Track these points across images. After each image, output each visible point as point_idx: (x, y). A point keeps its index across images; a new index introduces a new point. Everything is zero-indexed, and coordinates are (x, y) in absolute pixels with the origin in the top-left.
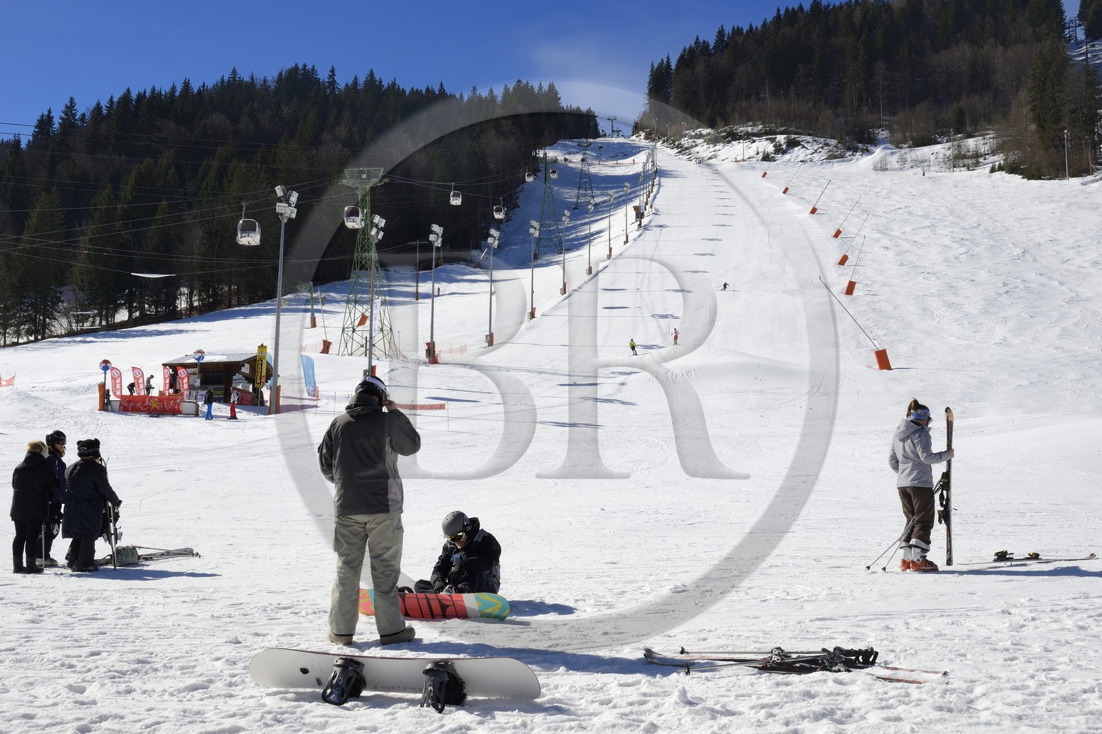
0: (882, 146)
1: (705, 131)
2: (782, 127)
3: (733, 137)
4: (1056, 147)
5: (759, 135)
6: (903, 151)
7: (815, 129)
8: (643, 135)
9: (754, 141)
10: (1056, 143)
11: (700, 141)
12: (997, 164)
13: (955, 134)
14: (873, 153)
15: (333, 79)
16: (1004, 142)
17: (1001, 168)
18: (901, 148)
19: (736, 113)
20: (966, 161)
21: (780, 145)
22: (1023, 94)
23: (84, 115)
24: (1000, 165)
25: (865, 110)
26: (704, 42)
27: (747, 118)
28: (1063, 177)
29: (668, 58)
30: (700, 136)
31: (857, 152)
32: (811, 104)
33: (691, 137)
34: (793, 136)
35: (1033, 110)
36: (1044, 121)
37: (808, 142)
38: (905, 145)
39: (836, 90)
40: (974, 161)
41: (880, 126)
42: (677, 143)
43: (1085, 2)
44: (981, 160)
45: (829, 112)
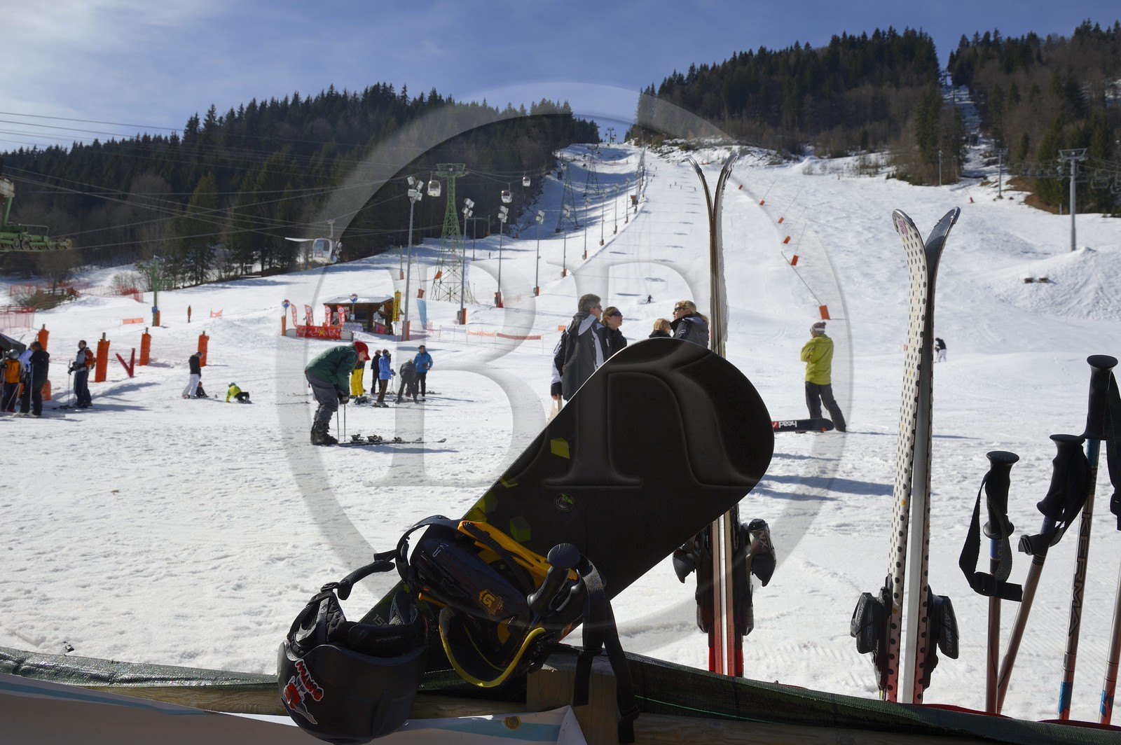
0: (809, 157)
1: (679, 141)
2: (736, 139)
3: (700, 146)
4: (933, 163)
6: (824, 161)
7: (761, 142)
8: (633, 142)
9: (716, 150)
10: (933, 160)
11: (676, 148)
12: (891, 173)
13: (862, 150)
14: (801, 161)
15: (405, 94)
16: (896, 157)
17: (894, 176)
18: (822, 158)
21: (735, 153)
22: (910, 123)
23: (221, 118)
24: (893, 174)
25: (797, 129)
26: (680, 74)
28: (937, 185)
29: (653, 86)
30: (676, 144)
31: (790, 160)
32: (758, 123)
33: (669, 145)
34: (744, 147)
35: (918, 135)
36: (925, 143)
37: (755, 152)
38: (825, 157)
39: (776, 114)
40: (875, 170)
41: (808, 142)
42: (658, 149)
43: (953, 58)
44: (880, 170)
45: (771, 130)
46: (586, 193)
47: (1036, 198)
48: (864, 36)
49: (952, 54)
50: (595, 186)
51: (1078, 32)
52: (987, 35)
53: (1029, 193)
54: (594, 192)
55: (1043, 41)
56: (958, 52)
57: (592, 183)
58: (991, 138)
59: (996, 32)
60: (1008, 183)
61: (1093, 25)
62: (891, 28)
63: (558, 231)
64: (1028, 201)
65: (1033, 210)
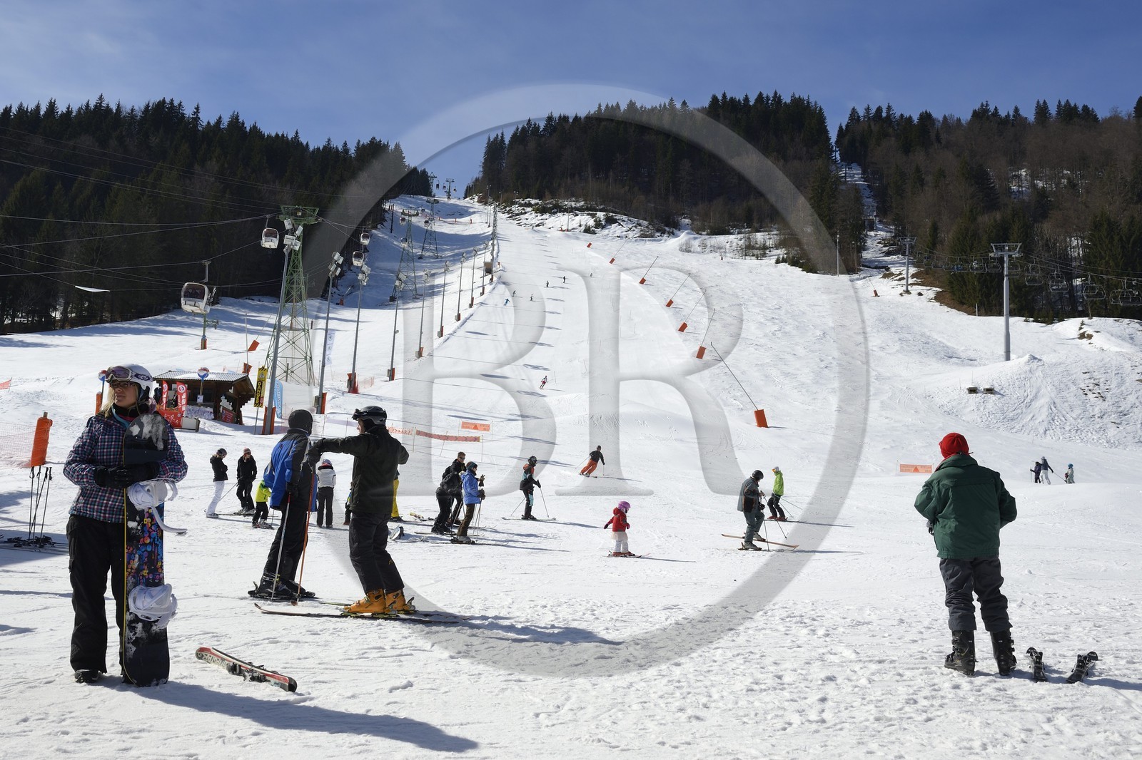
0: (686, 231)
1: (533, 202)
2: (601, 205)
3: (558, 209)
5: (581, 210)
6: (704, 237)
7: (630, 211)
8: (476, 199)
9: (577, 215)
11: (529, 209)
12: (781, 256)
13: (746, 228)
15: (197, 115)
16: (785, 239)
17: (784, 261)
18: (701, 234)
19: (562, 189)
20: (756, 252)
21: (600, 221)
24: (783, 257)
25: (671, 198)
26: (535, 124)
27: (572, 195)
28: (834, 273)
29: (502, 134)
30: (529, 205)
31: (664, 234)
32: (627, 188)
33: (521, 205)
34: (611, 214)
38: (704, 233)
39: (646, 180)
40: (761, 252)
41: (683, 214)
42: (508, 209)
43: (841, 133)
44: (767, 252)
45: (642, 197)
46: (422, 255)
47: (948, 295)
48: (746, 99)
49: (841, 127)
50: (432, 247)
51: (975, 114)
52: (879, 110)
53: (939, 289)
54: (431, 254)
55: (939, 121)
56: (847, 126)
57: (430, 244)
58: (890, 225)
59: (889, 108)
60: (913, 276)
61: (992, 109)
62: (776, 93)
63: (393, 299)
64: (939, 298)
65: (945, 308)
